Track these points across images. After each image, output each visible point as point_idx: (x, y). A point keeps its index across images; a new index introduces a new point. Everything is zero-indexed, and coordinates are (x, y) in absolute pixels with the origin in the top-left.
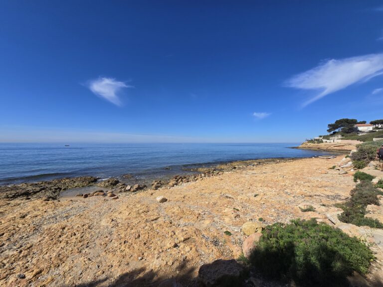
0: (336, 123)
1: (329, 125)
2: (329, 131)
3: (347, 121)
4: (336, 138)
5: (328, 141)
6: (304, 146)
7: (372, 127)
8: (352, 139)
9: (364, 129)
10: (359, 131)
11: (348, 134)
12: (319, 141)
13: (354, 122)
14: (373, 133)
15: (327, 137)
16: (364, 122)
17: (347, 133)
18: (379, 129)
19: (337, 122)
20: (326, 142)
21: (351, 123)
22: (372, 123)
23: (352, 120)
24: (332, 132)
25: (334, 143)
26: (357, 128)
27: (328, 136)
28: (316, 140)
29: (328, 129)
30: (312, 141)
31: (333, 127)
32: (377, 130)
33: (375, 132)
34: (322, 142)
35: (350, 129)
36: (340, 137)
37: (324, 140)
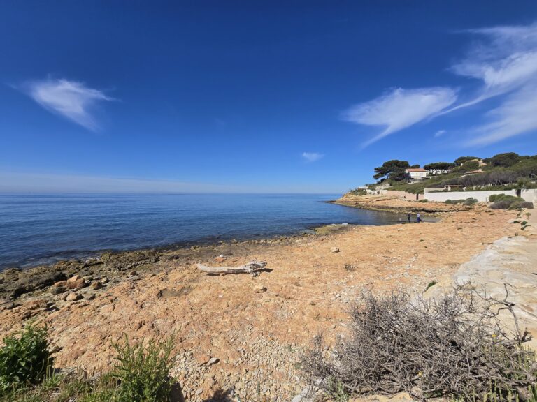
0: (384, 166)
1: (376, 169)
2: (376, 177)
3: (396, 163)
4: (383, 187)
5: (373, 192)
6: (344, 199)
7: (425, 173)
8: (400, 190)
9: (417, 175)
10: (410, 178)
11: (398, 183)
12: (363, 192)
13: (405, 165)
14: (425, 181)
15: (372, 187)
16: (418, 167)
17: (397, 180)
18: (433, 175)
19: (385, 164)
20: (371, 193)
21: (402, 167)
22: (427, 168)
23: (403, 162)
24: (379, 180)
25: (379, 195)
26: (409, 173)
27: (374, 185)
28: (359, 190)
29: (376, 174)
30: (354, 192)
31: (381, 172)
32: (431, 177)
33: (428, 180)
34: (365, 193)
35: (400, 175)
36: (388, 186)
37: (368, 191)
